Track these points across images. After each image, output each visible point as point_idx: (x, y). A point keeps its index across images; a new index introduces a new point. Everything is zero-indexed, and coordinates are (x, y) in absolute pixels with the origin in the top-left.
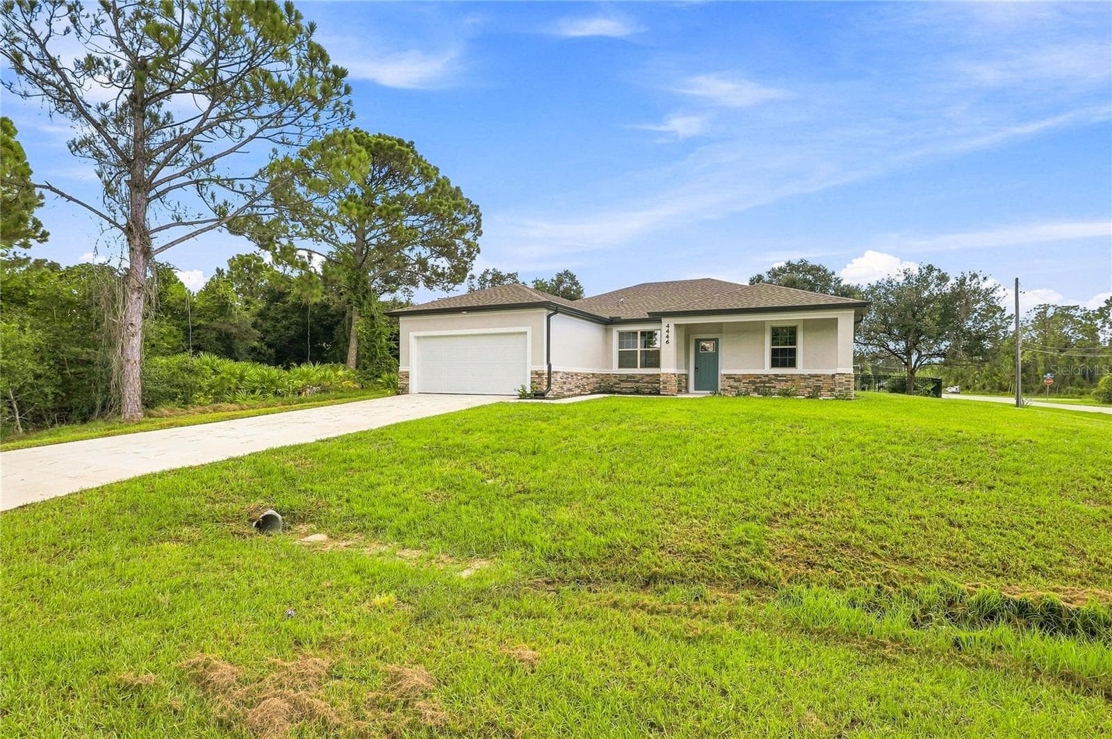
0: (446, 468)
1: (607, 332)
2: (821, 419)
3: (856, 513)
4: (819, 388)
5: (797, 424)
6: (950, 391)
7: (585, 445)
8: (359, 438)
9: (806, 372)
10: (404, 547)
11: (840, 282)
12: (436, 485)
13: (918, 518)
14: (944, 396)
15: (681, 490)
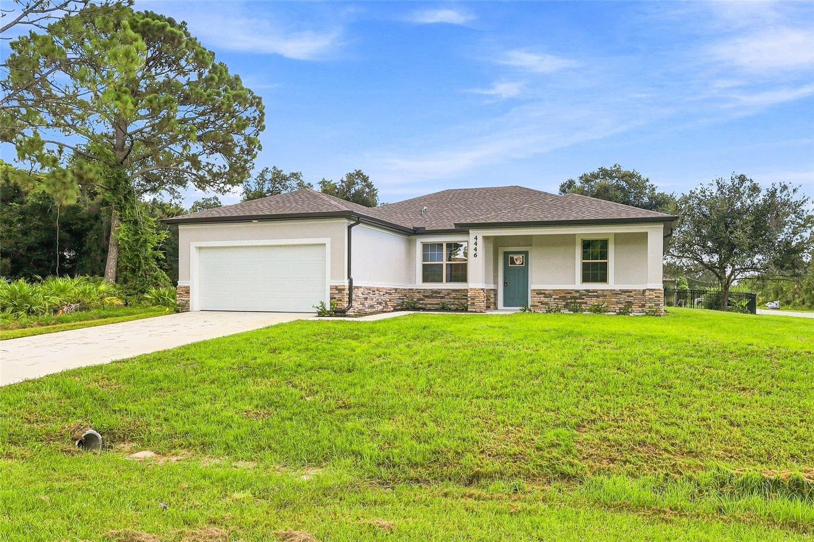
0: (263, 387)
1: (410, 245)
2: (629, 335)
3: (653, 417)
4: (630, 304)
5: (605, 339)
6: (769, 306)
7: (400, 363)
8: (159, 358)
9: (618, 287)
10: (237, 459)
11: (654, 189)
12: (255, 402)
13: (704, 419)
14: (758, 311)
15: (498, 402)
